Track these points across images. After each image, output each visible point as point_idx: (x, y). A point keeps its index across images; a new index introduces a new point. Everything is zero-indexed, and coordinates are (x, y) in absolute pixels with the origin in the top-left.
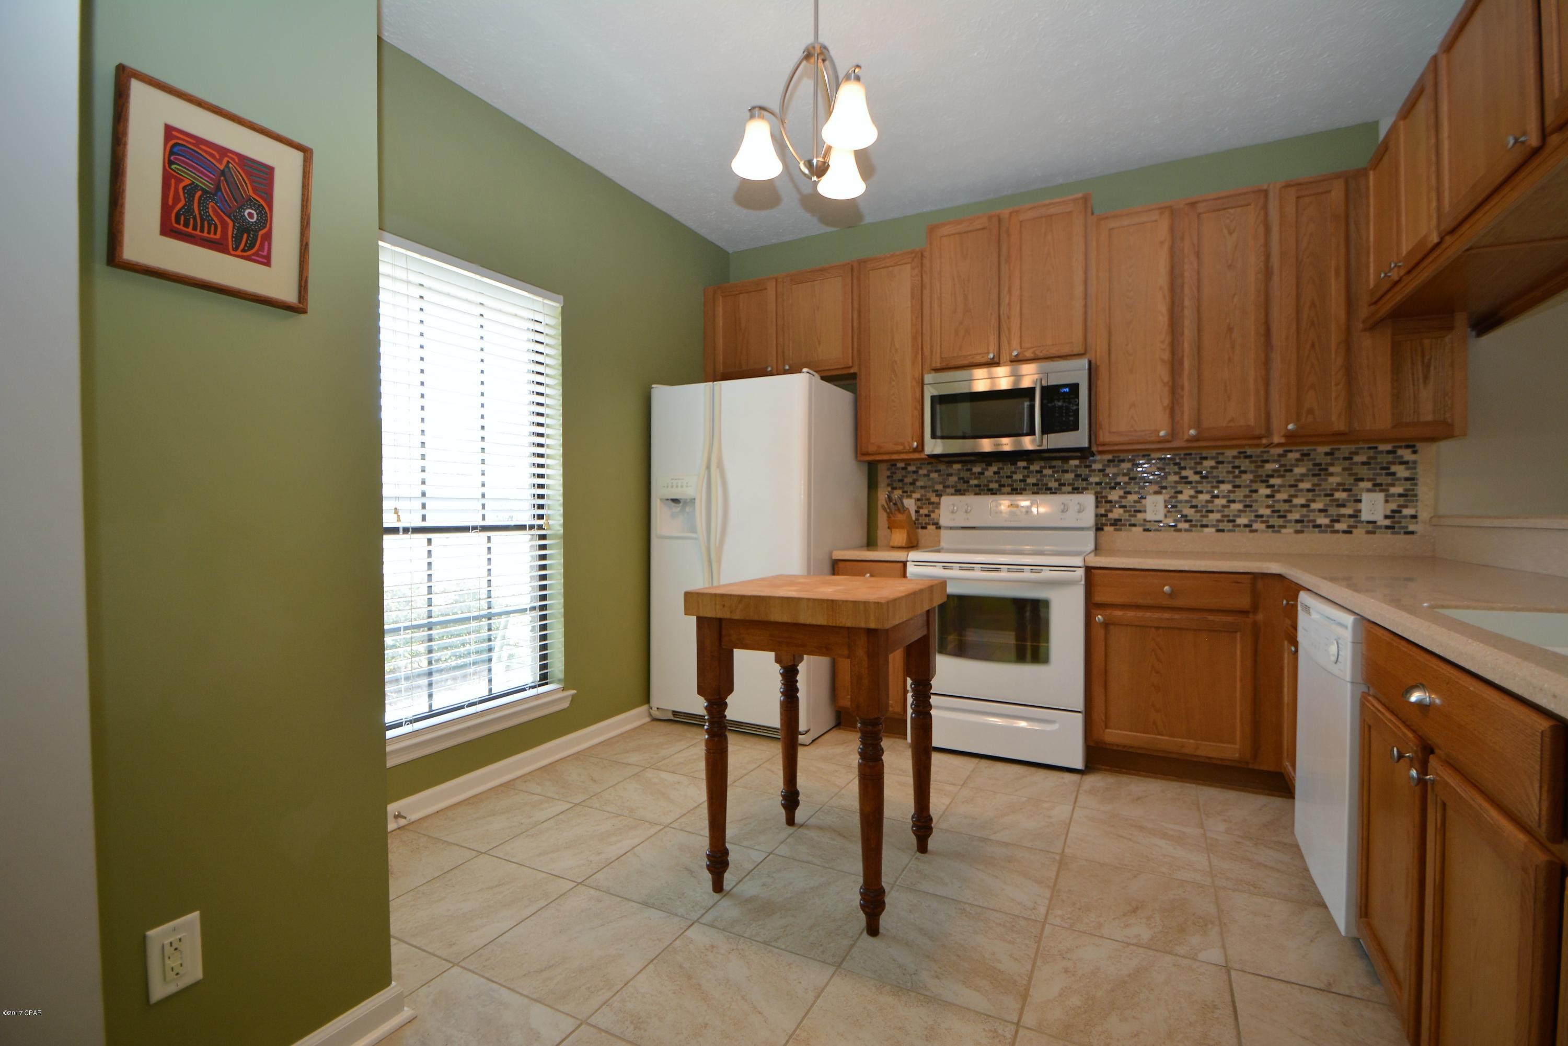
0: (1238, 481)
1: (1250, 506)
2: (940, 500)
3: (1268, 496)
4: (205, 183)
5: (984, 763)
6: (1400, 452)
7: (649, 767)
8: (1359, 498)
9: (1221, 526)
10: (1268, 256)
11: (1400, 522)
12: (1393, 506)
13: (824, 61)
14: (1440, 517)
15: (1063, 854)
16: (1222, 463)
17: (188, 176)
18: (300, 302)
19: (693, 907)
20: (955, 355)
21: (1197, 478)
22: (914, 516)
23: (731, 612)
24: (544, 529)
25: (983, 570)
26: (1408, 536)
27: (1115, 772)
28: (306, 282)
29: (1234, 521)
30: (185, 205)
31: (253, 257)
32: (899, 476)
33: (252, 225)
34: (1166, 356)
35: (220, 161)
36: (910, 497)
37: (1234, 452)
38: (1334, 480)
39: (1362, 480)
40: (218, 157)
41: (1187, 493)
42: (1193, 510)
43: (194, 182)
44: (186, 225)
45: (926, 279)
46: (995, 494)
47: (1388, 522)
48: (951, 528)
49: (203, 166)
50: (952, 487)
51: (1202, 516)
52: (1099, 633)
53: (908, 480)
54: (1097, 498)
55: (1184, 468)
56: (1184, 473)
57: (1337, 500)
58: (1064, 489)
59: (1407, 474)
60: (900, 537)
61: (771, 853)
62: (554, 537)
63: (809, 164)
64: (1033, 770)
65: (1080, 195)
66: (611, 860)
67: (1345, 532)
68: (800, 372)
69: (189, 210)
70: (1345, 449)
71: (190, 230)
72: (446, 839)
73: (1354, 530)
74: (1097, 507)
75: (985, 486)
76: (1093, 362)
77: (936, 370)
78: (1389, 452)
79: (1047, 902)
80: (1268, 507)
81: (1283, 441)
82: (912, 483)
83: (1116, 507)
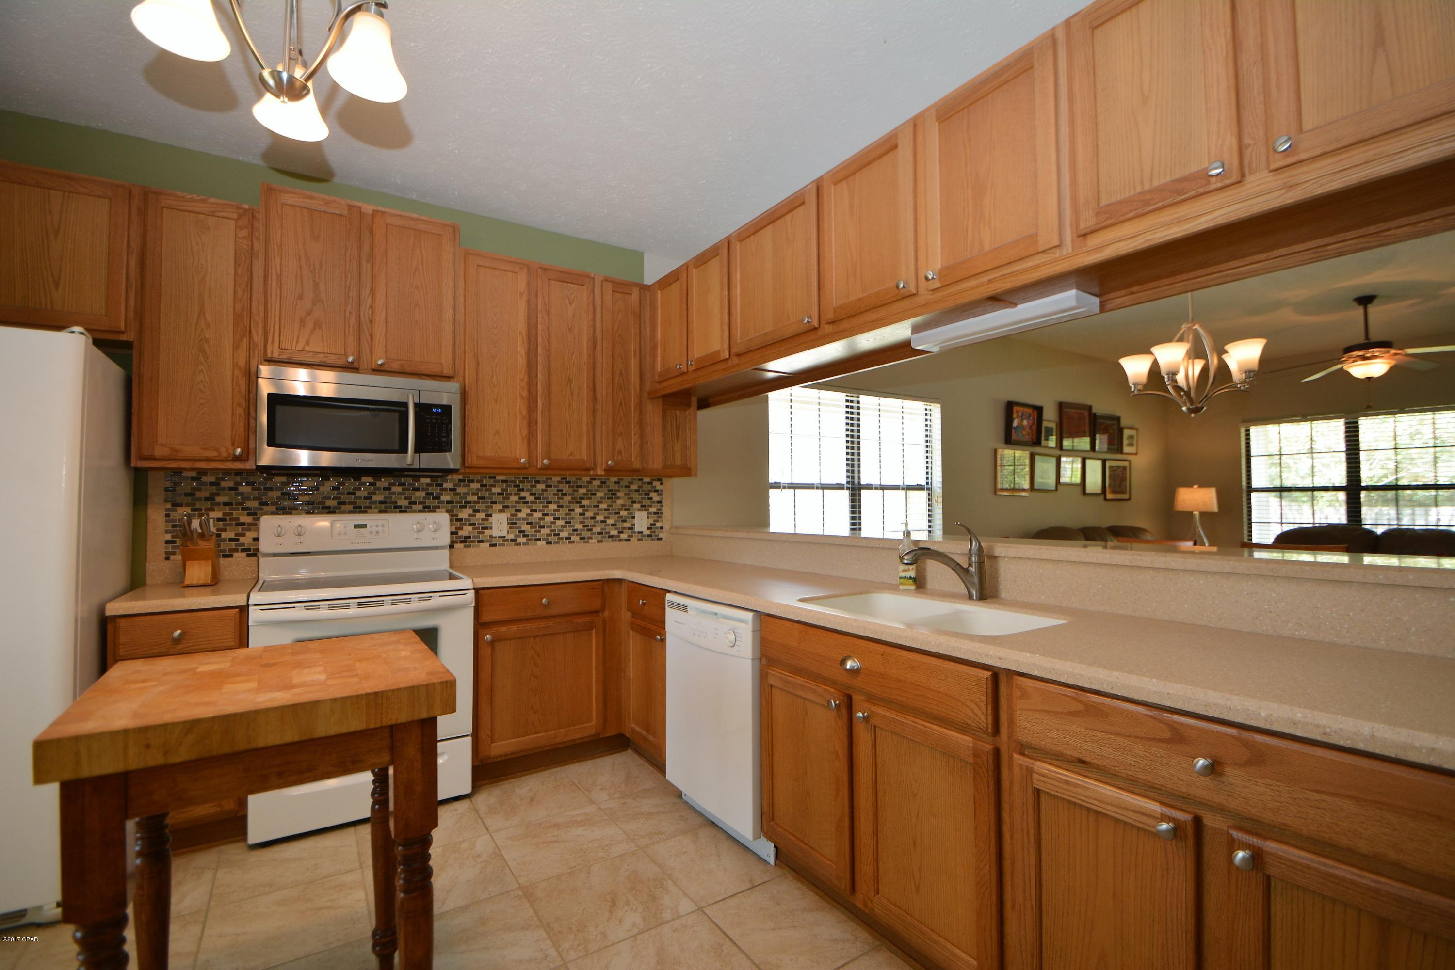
0: (561, 502)
1: (570, 522)
2: (256, 520)
3: (581, 514)
6: (655, 483)
8: (633, 515)
9: (550, 539)
11: (655, 532)
12: (651, 521)
14: (677, 528)
16: (551, 486)
21: (532, 498)
25: (360, 605)
26: (659, 541)
27: (495, 782)
29: (558, 535)
32: (185, 487)
34: (525, 393)
37: (559, 479)
38: (619, 502)
39: (635, 502)
41: (526, 511)
42: (529, 526)
45: (259, 248)
46: (334, 513)
47: (648, 532)
48: (275, 555)
50: (274, 504)
51: (536, 531)
52: (486, 651)
54: (449, 516)
55: (523, 490)
56: (523, 494)
57: (622, 517)
58: (414, 507)
59: (658, 499)
60: (205, 572)
65: (448, 222)
67: (626, 540)
70: (626, 480)
73: (631, 539)
74: (450, 524)
75: (320, 503)
76: (464, 387)
77: (275, 362)
78: (649, 483)
79: (549, 942)
80: (581, 522)
81: (603, 473)
82: (210, 498)
83: (465, 525)
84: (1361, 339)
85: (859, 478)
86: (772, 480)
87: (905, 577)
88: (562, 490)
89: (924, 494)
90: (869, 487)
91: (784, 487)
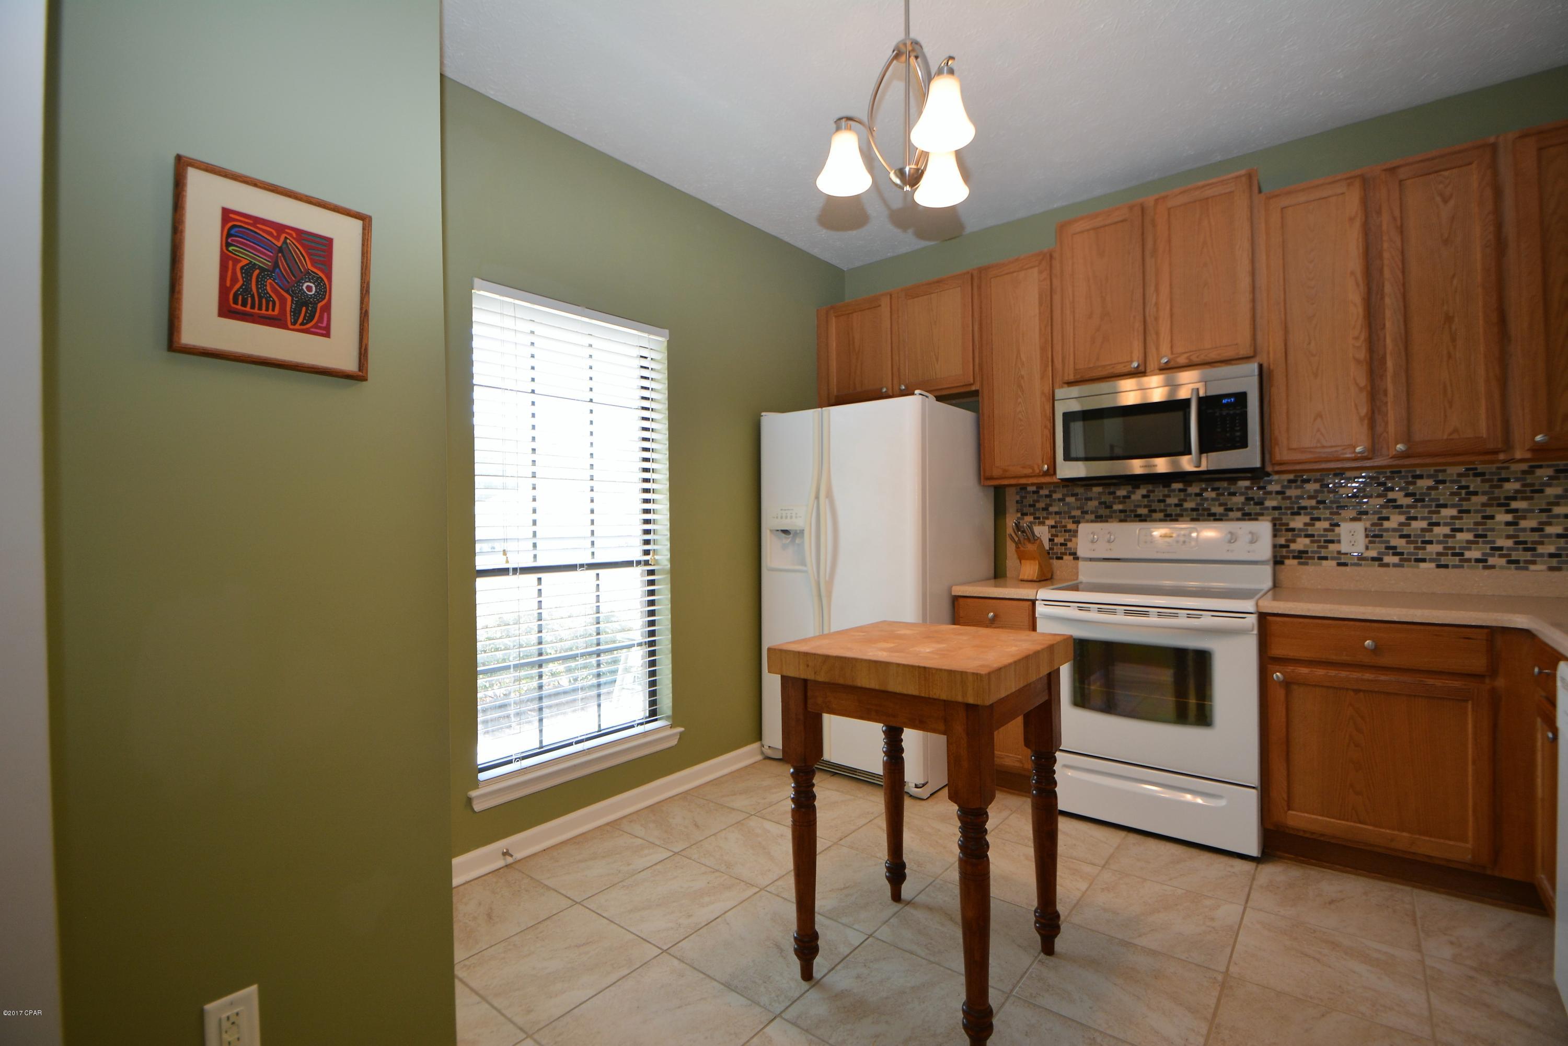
0: (1465, 505)
1: (1484, 536)
2: (1077, 527)
3: (1508, 524)
4: (263, 261)
5: (1133, 838)
7: (754, 815)
9: (1443, 560)
10: (1499, 226)
13: (917, 57)
15: (1227, 972)
16: (1443, 482)
17: (245, 256)
18: (360, 370)
19: (777, 996)
20: (1091, 365)
21: (1409, 501)
22: (1047, 546)
23: (815, 673)
24: (651, 565)
25: (1127, 613)
27: (1303, 862)
28: (366, 350)
29: (1462, 554)
30: (243, 285)
31: (313, 330)
32: (1030, 500)
33: (311, 298)
34: (1362, 355)
35: (278, 238)
36: (1043, 523)
37: (1460, 469)
40: (275, 234)
41: (1396, 520)
42: (1403, 541)
43: (252, 262)
44: (244, 304)
45: (1056, 282)
46: (1145, 521)
48: (1091, 560)
49: (260, 244)
50: (1092, 512)
51: (1417, 548)
52: (1279, 694)
53: (1041, 505)
54: (1274, 525)
55: (1392, 489)
56: (1391, 495)
58: (1231, 514)
60: (1030, 569)
61: (870, 936)
62: (662, 571)
63: (901, 173)
64: (1194, 852)
65: (1242, 172)
66: (700, 926)
68: (913, 394)
69: (246, 289)
71: (248, 309)
72: (546, 882)
74: (1275, 536)
75: (1131, 511)
76: (1265, 365)
77: (1070, 384)
80: (1509, 537)
82: (1045, 509)
83: (1300, 536)
88: (1467, 487)
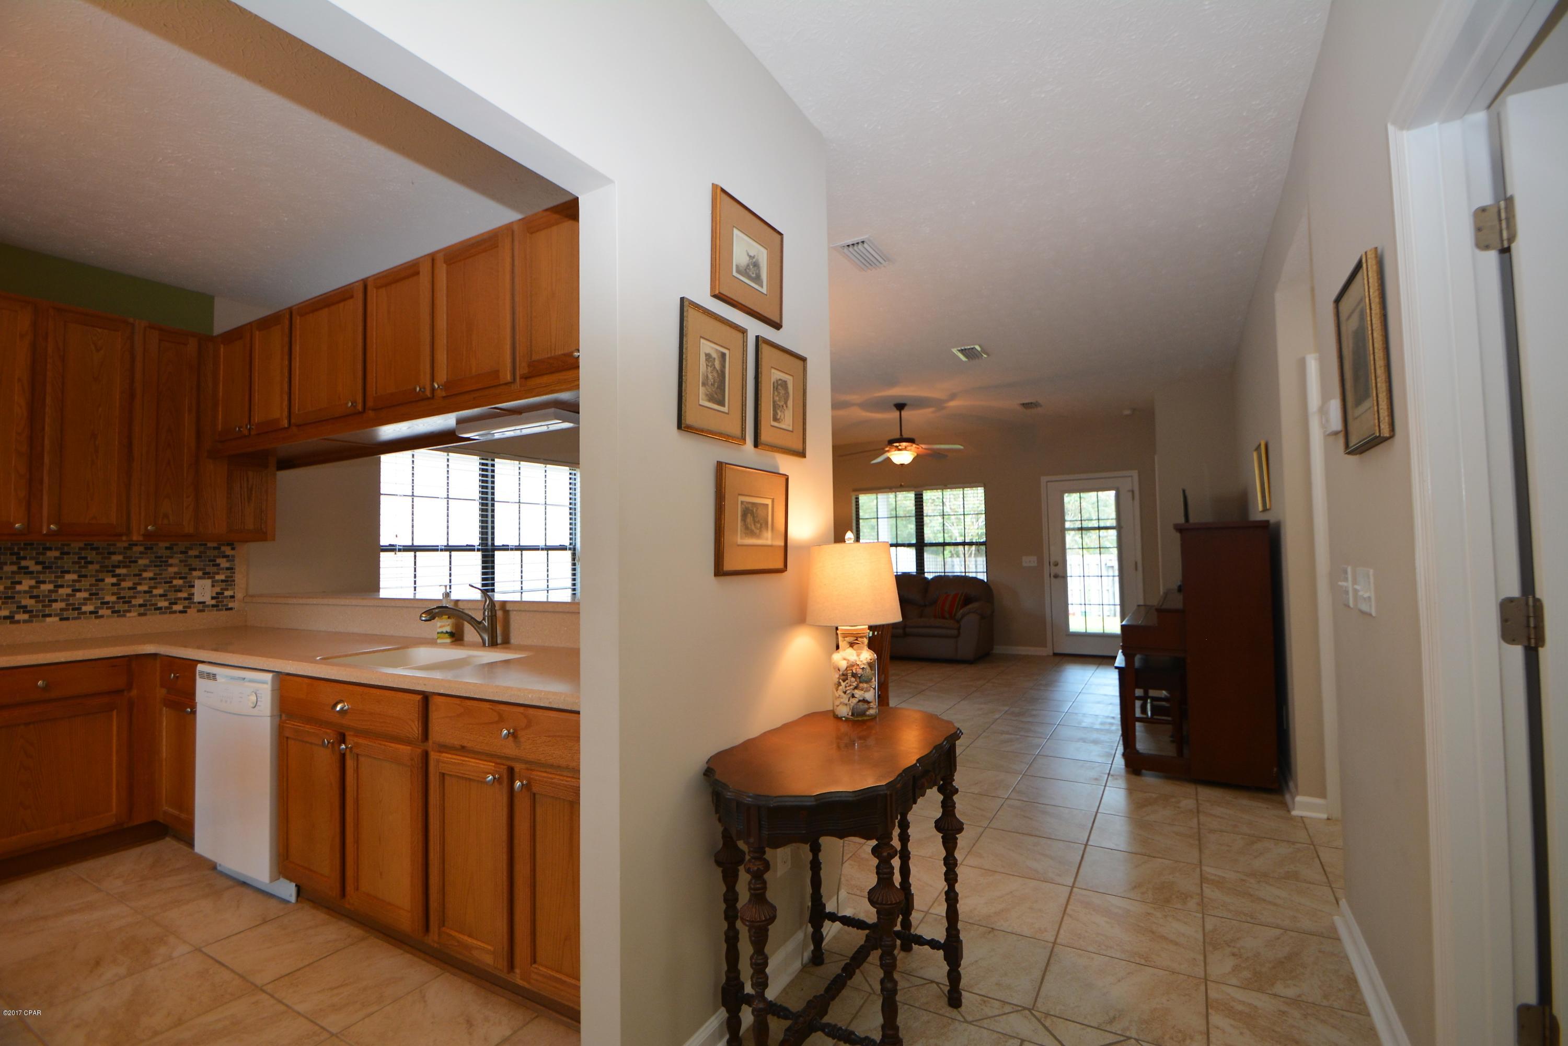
0: (84, 571)
1: (96, 594)
3: (113, 585)
6: (223, 548)
8: (193, 584)
9: (65, 614)
11: (222, 602)
12: (218, 589)
14: (252, 596)
16: (68, 553)
21: (38, 568)
26: (228, 612)
29: (79, 609)
34: (23, 448)
37: (81, 545)
38: (172, 570)
39: (195, 570)
41: (27, 583)
42: (33, 601)
47: (214, 602)
51: (44, 606)
55: (25, 558)
56: (23, 563)
57: (175, 586)
59: (228, 565)
67: (181, 612)
70: (182, 545)
73: (188, 610)
78: (215, 548)
80: (113, 594)
81: (141, 538)
84: (898, 436)
85: (493, 539)
86: (384, 541)
87: (442, 632)
88: (85, 558)
89: (568, 554)
90: (505, 548)
91: (400, 550)
